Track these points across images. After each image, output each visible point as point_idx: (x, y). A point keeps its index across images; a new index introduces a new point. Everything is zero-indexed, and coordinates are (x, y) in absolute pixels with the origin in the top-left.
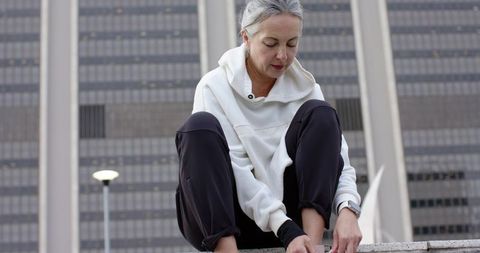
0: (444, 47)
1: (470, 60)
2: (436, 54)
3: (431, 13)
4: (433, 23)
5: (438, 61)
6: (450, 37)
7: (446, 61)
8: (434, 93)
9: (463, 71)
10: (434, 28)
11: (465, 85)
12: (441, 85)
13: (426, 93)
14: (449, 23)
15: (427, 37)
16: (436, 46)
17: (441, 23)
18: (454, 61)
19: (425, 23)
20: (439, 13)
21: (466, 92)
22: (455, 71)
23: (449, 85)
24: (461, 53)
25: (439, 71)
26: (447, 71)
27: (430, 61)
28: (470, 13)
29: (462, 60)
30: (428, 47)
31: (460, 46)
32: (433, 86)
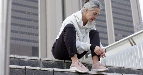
0: (22, 31)
1: (28, 36)
2: (19, 32)
3: (19, 20)
4: (19, 23)
5: (19, 34)
6: (24, 28)
7: (22, 35)
8: (17, 44)
9: (26, 38)
10: (19, 25)
11: (26, 42)
12: (19, 42)
13: (14, 43)
14: (24, 24)
15: (17, 27)
16: (19, 30)
17: (22, 23)
18: (24, 35)
19: (17, 23)
20: (22, 21)
21: (26, 45)
22: (24, 38)
23: (21, 42)
24: (26, 33)
25: (19, 37)
26: (21, 38)
27: (17, 34)
28: (31, 22)
29: (26, 35)
30: (17, 30)
31: (26, 31)
32: (17, 41)
